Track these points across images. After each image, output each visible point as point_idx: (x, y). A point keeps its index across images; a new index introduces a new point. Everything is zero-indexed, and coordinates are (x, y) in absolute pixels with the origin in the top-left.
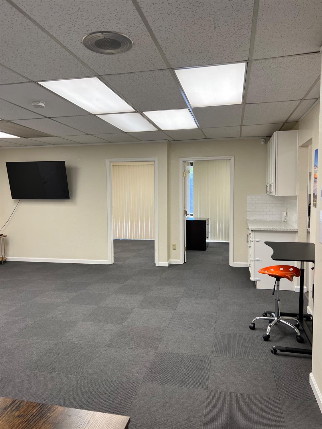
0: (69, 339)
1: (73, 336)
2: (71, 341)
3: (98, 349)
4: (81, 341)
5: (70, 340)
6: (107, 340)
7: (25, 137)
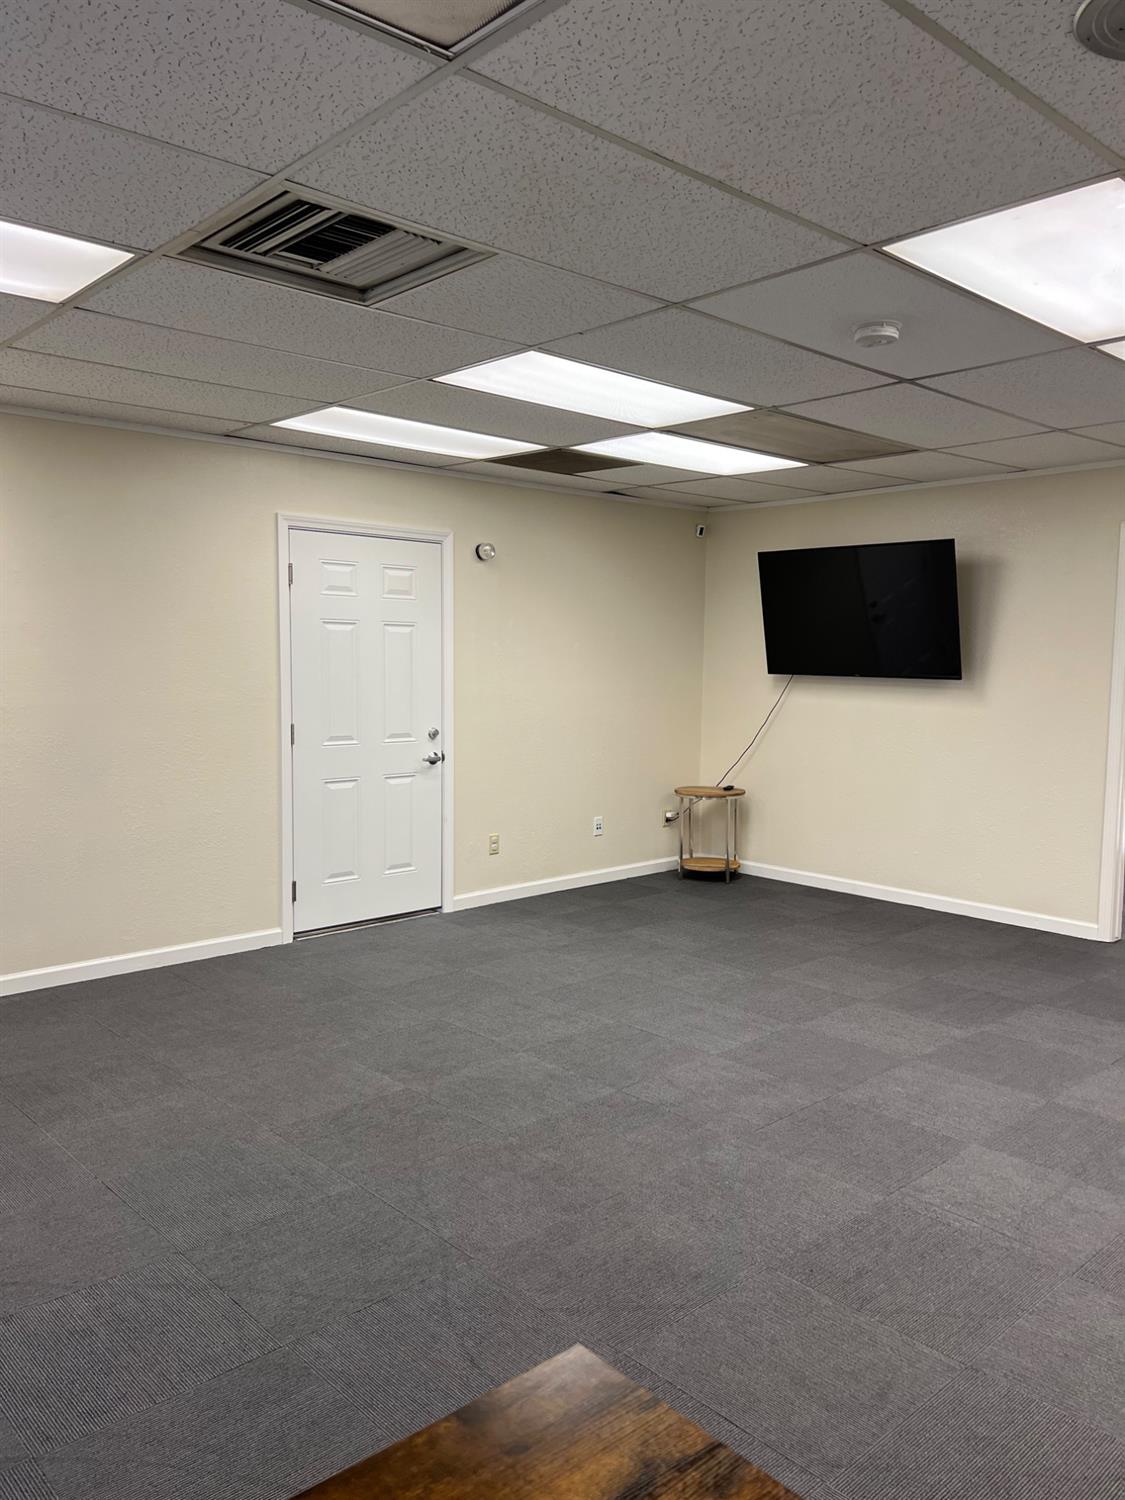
0: (931, 1204)
1: (943, 1191)
2: (935, 1210)
3: (1041, 1277)
4: (974, 1224)
5: (934, 1208)
6: (1080, 1251)
7: (823, 463)
